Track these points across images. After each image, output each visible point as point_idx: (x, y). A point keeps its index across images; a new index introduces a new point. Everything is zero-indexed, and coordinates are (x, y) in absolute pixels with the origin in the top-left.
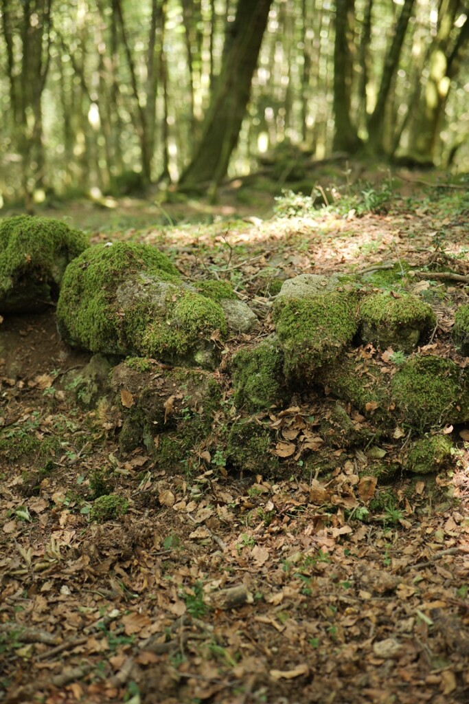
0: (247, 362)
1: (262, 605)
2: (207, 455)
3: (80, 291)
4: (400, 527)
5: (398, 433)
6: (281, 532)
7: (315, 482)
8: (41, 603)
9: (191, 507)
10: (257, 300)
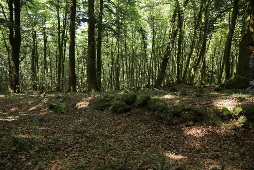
0: (170, 112)
1: (173, 137)
2: (165, 122)
3: (151, 103)
4: (188, 131)
5: (187, 121)
6: (174, 131)
7: (178, 126)
8: (149, 135)
9: (164, 128)
10: (171, 105)
